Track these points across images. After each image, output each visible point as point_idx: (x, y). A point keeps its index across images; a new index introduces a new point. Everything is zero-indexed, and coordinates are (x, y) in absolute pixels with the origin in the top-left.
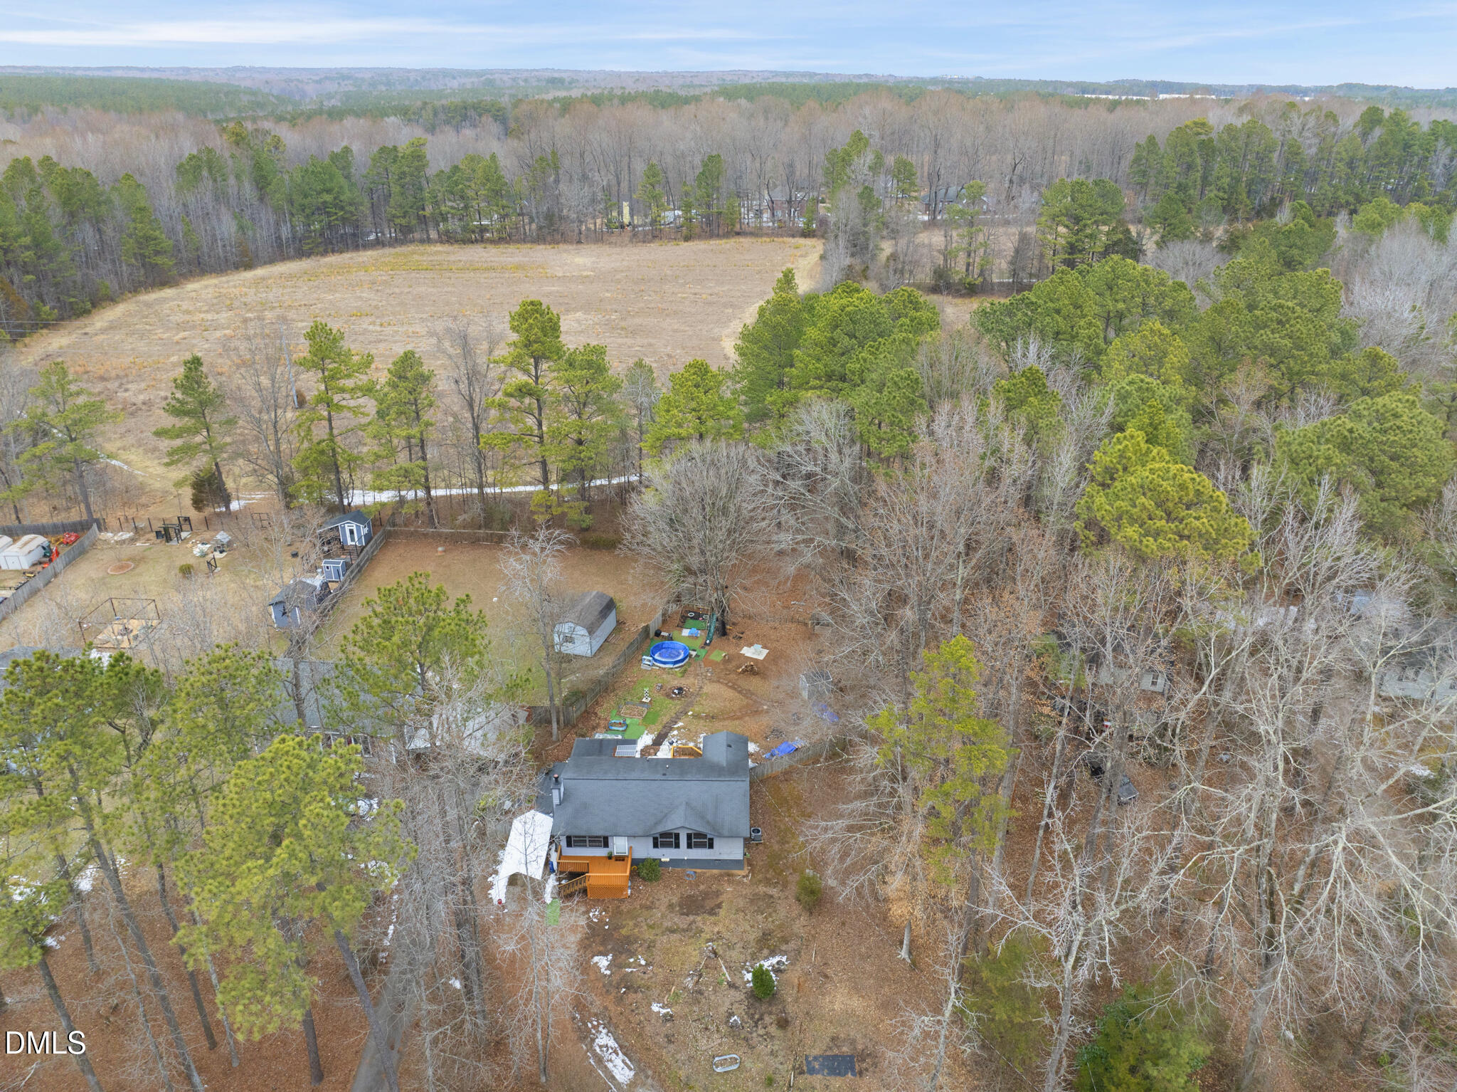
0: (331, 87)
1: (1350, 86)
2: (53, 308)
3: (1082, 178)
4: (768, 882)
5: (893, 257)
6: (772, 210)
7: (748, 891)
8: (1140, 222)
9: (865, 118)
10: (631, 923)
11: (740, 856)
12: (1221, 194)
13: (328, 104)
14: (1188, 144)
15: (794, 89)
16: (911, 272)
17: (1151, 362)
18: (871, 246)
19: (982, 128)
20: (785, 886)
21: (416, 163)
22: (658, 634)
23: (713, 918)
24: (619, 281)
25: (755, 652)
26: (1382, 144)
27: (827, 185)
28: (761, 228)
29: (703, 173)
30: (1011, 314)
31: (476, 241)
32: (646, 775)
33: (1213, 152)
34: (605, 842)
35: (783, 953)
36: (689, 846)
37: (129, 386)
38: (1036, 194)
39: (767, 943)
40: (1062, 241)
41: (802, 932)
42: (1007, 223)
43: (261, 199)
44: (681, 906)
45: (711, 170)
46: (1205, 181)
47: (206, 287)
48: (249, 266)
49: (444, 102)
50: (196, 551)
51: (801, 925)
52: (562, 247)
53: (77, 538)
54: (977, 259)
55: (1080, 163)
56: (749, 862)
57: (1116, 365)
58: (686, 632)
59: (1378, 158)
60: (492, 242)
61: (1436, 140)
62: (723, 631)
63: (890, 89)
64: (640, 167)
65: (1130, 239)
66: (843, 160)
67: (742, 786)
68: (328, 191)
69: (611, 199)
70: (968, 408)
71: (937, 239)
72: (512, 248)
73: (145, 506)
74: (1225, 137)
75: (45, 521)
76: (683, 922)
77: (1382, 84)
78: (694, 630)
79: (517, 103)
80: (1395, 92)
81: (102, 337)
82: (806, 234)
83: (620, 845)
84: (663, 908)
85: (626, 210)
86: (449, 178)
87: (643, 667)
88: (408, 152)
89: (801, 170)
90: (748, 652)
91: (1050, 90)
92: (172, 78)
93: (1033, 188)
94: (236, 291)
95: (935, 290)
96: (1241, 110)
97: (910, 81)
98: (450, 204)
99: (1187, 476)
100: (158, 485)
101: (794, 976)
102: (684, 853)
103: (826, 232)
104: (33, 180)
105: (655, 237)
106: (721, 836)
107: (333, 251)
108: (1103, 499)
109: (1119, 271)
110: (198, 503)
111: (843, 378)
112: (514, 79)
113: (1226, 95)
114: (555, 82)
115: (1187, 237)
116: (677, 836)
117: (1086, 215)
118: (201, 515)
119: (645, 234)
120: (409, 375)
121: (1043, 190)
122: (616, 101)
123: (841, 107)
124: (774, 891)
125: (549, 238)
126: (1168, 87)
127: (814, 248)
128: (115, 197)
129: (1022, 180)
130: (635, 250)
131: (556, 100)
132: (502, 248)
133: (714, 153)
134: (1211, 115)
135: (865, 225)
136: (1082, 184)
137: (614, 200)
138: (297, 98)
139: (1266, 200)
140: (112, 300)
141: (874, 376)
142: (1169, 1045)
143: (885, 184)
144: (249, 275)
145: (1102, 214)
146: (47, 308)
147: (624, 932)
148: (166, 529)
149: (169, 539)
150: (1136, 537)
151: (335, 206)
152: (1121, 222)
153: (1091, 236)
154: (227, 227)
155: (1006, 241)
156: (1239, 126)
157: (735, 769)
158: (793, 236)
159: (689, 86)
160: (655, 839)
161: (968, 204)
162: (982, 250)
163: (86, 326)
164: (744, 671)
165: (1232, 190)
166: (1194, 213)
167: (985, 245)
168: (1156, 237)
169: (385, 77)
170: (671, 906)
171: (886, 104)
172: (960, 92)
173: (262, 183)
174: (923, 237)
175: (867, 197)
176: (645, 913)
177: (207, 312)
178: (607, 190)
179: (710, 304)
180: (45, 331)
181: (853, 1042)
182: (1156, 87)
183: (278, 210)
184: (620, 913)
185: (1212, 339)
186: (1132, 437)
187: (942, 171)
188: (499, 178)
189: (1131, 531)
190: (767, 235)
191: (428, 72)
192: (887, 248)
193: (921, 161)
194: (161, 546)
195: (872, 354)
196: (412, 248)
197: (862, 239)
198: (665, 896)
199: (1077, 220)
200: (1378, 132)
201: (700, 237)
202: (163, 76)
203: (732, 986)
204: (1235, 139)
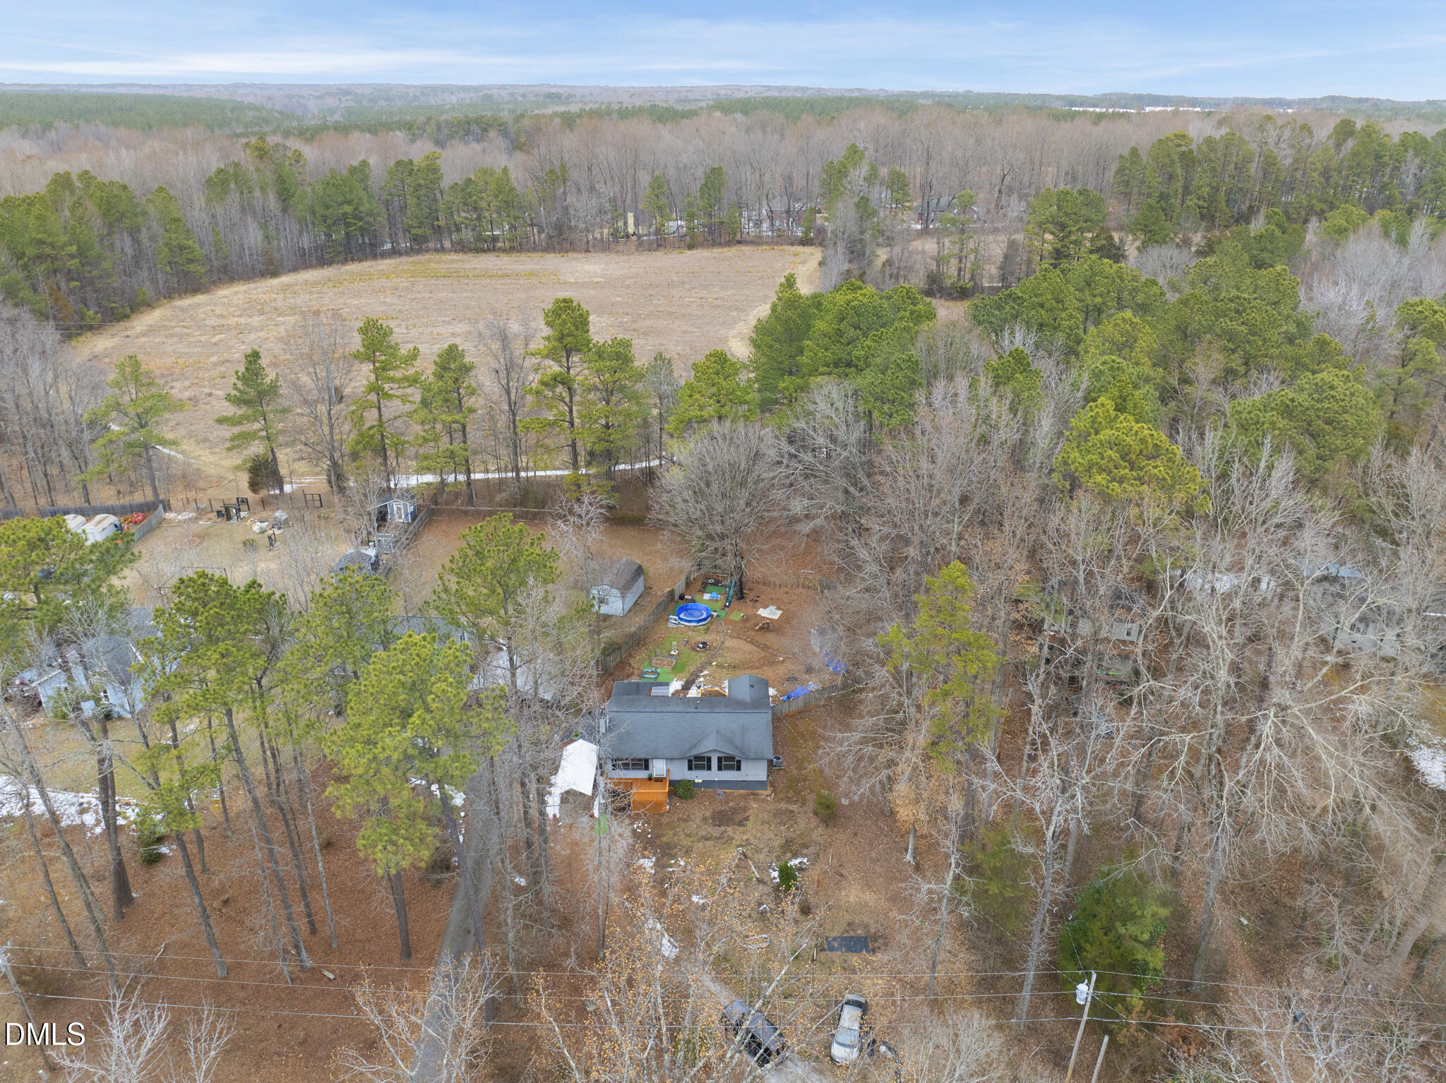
0: (331, 102)
1: (1332, 99)
2: (96, 313)
3: (1068, 187)
4: (789, 800)
5: (889, 262)
6: (772, 219)
7: (772, 807)
8: (1122, 229)
9: (860, 131)
10: (671, 833)
11: (764, 778)
12: (1201, 203)
13: (331, 119)
14: (1169, 156)
15: (788, 104)
16: (906, 277)
17: (1124, 346)
18: (868, 253)
19: (972, 141)
20: (804, 803)
21: (431, 176)
22: (682, 597)
23: (741, 829)
24: (628, 287)
25: (770, 613)
26: (1355, 154)
27: (823, 195)
28: (760, 237)
29: (706, 185)
30: (1000, 308)
31: (489, 250)
32: (680, 708)
33: (1193, 162)
34: (645, 764)
35: (804, 856)
36: (720, 768)
37: (175, 384)
38: (1024, 203)
39: (789, 847)
40: (1048, 247)
41: (820, 840)
42: (996, 231)
43: (284, 211)
44: (713, 818)
45: (714, 181)
46: (1186, 190)
47: (236, 293)
48: (275, 274)
49: (444, 117)
50: (257, 527)
51: (819, 833)
52: (572, 255)
53: (144, 518)
54: (969, 265)
55: (1067, 173)
56: (771, 783)
57: (1092, 350)
58: (707, 596)
59: (1350, 168)
60: (504, 250)
61: (1406, 151)
62: (741, 596)
63: (881, 103)
64: (645, 179)
65: (1112, 244)
66: (840, 171)
67: (765, 718)
68: (349, 202)
69: (617, 209)
70: (962, 383)
71: (930, 246)
72: (523, 257)
73: (204, 490)
74: (1205, 148)
75: (110, 503)
76: (716, 832)
77: (1364, 96)
78: (714, 594)
79: (519, 118)
80: (1377, 104)
81: (143, 339)
82: (805, 242)
83: (659, 768)
84: (698, 821)
85: (631, 220)
86: (463, 190)
87: (670, 625)
88: (423, 165)
89: (799, 182)
90: (763, 612)
91: (1039, 103)
92: (176, 94)
93: (1020, 198)
94: (266, 297)
95: (929, 293)
96: (1221, 122)
97: (900, 95)
98: (464, 214)
99: (1146, 432)
100: (212, 471)
101: (814, 873)
102: (715, 775)
103: (823, 240)
104: (72, 192)
105: (659, 246)
106: (748, 759)
107: (352, 260)
108: (1077, 455)
109: (1096, 269)
110: (254, 486)
111: (849, 365)
112: (512, 95)
113: (1210, 109)
114: (552, 97)
115: (1166, 243)
116: (709, 759)
117: (1070, 222)
118: (258, 497)
119: (651, 243)
120: (453, 366)
121: (1031, 199)
122: (615, 116)
123: (835, 121)
124: (794, 807)
125: (558, 247)
126: (1155, 100)
127: (813, 255)
128: (151, 209)
129: (1011, 190)
130: (642, 258)
131: (555, 114)
132: (514, 256)
133: (716, 166)
134: (1191, 127)
135: (862, 233)
136: (1067, 193)
137: (621, 211)
138: (300, 113)
139: (1244, 208)
140: (150, 305)
141: (878, 360)
142: (1135, 908)
143: (878, 195)
144: (275, 282)
145: (1086, 221)
146: (91, 312)
147: (664, 839)
148: (227, 509)
149: (229, 518)
150: (1104, 482)
151: (355, 217)
152: (1104, 230)
153: (1076, 242)
154: (253, 236)
155: (995, 248)
156: (1218, 138)
157: (759, 703)
158: (792, 244)
159: (684, 101)
160: (690, 761)
161: (959, 213)
162: (972, 257)
163: (126, 329)
164: (761, 629)
165: (1212, 199)
166: (1174, 221)
167: (976, 251)
168: (1138, 243)
169: (384, 93)
170: (704, 819)
171: (879, 118)
172: (950, 105)
173: (285, 196)
174: (917, 245)
175: (864, 207)
176: (682, 824)
177: (240, 316)
178: (613, 201)
179: (716, 307)
180: (89, 334)
181: (867, 926)
182: (1141, 100)
183: (302, 221)
184: (661, 825)
185: (1178, 327)
186: (1103, 405)
187: (934, 182)
188: (512, 189)
189: (1100, 478)
190: (767, 243)
191: (426, 87)
192: (883, 255)
193: (914, 172)
194: (222, 524)
195: (874, 341)
196: (427, 256)
197: (859, 246)
198: (699, 811)
199: (1063, 227)
200: (1350, 143)
201: (702, 245)
202: (168, 92)
203: (760, 881)
204: (1213, 150)
